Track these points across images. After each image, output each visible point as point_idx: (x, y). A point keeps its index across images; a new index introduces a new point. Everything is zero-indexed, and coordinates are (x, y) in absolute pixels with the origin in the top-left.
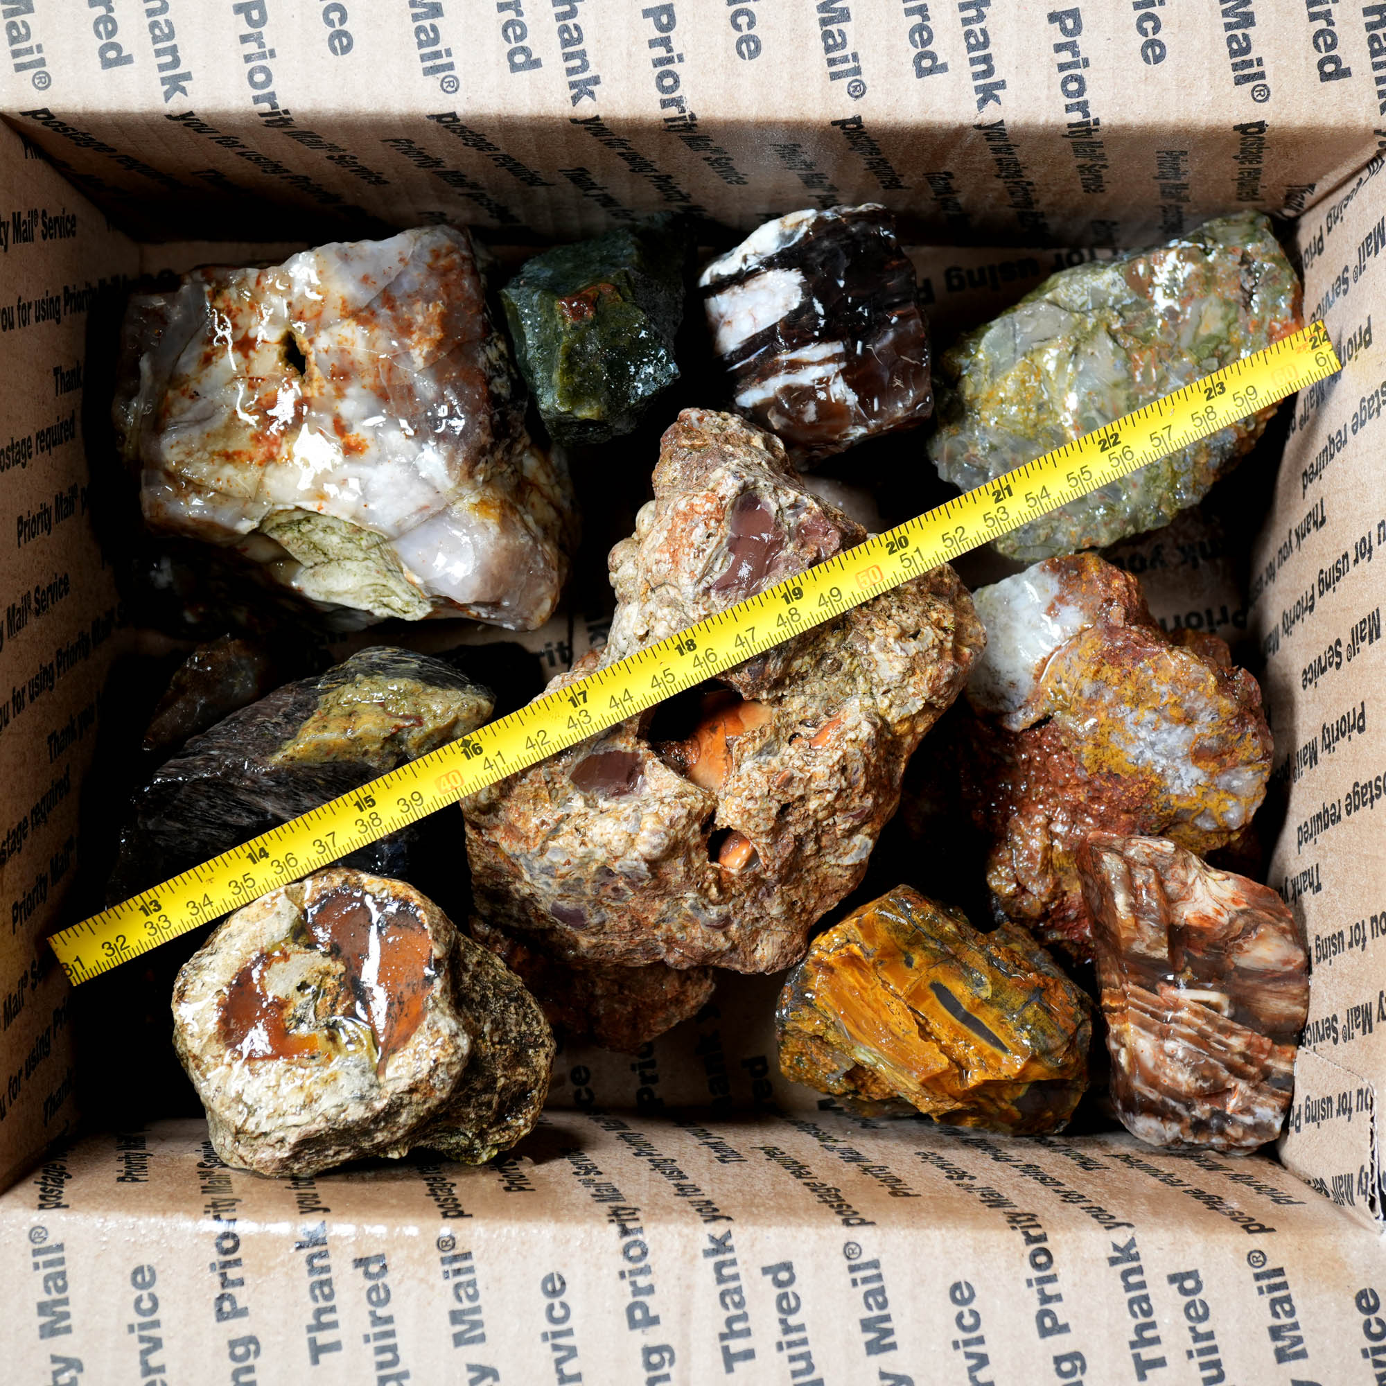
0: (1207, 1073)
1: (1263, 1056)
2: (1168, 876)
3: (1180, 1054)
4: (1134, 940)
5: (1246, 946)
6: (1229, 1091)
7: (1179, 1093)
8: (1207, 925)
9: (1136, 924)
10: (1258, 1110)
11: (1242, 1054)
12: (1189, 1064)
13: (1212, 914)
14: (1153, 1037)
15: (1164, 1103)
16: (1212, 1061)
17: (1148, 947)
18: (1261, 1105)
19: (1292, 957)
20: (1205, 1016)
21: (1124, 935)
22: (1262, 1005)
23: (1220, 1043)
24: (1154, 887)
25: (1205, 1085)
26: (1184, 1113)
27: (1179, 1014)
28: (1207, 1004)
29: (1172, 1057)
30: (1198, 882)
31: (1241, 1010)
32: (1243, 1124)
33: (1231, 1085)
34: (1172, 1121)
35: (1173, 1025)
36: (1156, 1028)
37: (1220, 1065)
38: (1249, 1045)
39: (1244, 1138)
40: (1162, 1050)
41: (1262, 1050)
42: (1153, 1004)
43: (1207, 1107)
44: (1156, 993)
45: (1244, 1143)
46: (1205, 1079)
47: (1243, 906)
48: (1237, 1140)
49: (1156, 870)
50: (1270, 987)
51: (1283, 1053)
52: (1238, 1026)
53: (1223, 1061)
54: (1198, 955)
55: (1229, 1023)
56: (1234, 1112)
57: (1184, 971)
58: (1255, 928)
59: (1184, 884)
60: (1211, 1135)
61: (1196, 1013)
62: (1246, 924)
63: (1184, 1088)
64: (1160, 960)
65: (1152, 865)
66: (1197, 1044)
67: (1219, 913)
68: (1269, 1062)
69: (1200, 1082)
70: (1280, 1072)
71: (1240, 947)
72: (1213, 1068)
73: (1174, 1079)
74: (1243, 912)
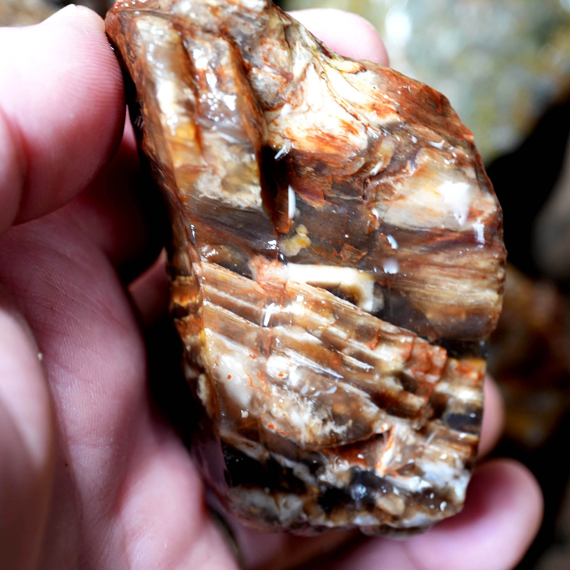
0: (341, 409)
1: (432, 378)
2: (257, 58)
3: (295, 379)
4: (196, 171)
5: (398, 188)
6: (379, 437)
7: (296, 446)
8: (329, 150)
9: (198, 138)
10: (427, 467)
11: (400, 376)
12: (309, 396)
13: (338, 131)
14: (246, 352)
15: (272, 463)
16: (348, 388)
17: (225, 185)
18: (434, 458)
19: (477, 205)
20: (333, 310)
21: (178, 163)
22: (429, 289)
23: (360, 356)
24: (230, 72)
25: (340, 430)
26: (308, 478)
27: (289, 309)
28: (335, 290)
29: (280, 384)
30: (311, 72)
31: (393, 299)
32: (403, 491)
33: (381, 427)
34: (288, 492)
35: (280, 329)
36: (252, 336)
37: (363, 395)
38: (409, 360)
39: (406, 514)
40: (263, 374)
41: (430, 369)
42: (244, 294)
43: (345, 466)
44: (249, 275)
45: (407, 522)
46: (337, 419)
47: (392, 118)
48: (395, 518)
49: (233, 44)
50: (440, 258)
51: (463, 372)
52: (390, 328)
53: (366, 389)
54: (318, 205)
55: (376, 323)
56: (389, 472)
57: (294, 233)
58: (412, 157)
59: (287, 77)
60: (353, 512)
61: (317, 306)
62: (398, 149)
63: (304, 437)
64: (250, 211)
65: (224, 33)
66: (320, 359)
67: (350, 129)
68: (443, 388)
69: (330, 426)
70: (459, 403)
71: (388, 189)
72: (350, 399)
73: (285, 423)
74: (392, 128)
